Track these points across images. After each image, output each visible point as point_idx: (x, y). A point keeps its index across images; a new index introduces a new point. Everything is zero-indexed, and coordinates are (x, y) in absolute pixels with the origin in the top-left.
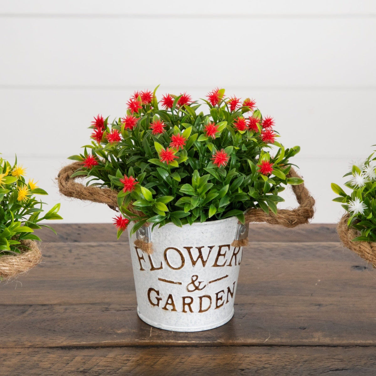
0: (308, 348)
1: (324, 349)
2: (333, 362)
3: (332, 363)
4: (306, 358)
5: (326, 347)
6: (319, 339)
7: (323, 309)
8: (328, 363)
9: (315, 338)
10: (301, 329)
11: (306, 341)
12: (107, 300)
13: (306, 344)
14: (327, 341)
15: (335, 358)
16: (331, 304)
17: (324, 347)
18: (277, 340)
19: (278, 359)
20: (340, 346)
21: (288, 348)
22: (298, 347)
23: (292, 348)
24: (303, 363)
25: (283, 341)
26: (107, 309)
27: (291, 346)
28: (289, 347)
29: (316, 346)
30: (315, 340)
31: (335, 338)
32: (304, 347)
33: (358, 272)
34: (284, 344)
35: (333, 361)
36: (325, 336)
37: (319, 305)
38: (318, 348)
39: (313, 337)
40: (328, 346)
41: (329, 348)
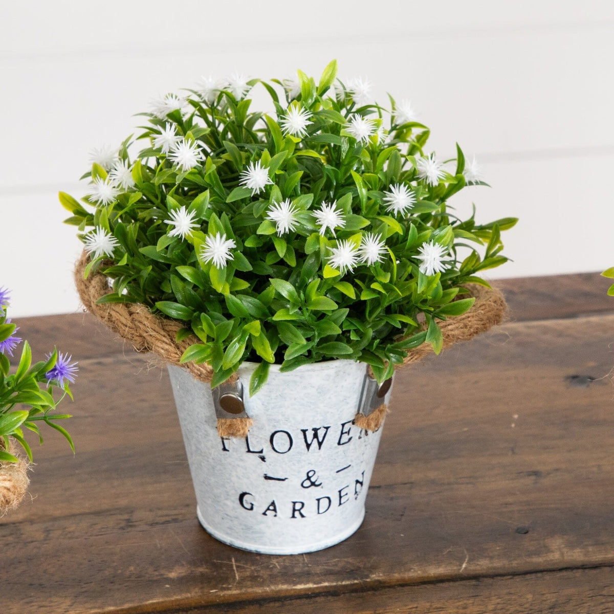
0: (547, 577)
1: (578, 573)
2: (603, 603)
3: (602, 607)
4: (551, 598)
5: (580, 571)
6: (562, 554)
7: (546, 482)
8: (594, 606)
9: (553, 552)
10: (519, 533)
11: (539, 560)
12: (123, 502)
13: (541, 568)
14: (577, 555)
15: (604, 592)
16: (557, 470)
17: (574, 571)
18: (483, 565)
19: (499, 606)
20: (606, 566)
21: (511, 579)
22: (528, 577)
23: (517, 579)
24: (550, 610)
25: (495, 565)
26: (130, 524)
27: (514, 574)
28: (509, 577)
29: (561, 570)
30: (555, 557)
31: (590, 549)
32: (539, 575)
33: (581, 389)
34: (501, 572)
35: (604, 600)
36: (571, 546)
37: (536, 473)
38: (564, 573)
39: (549, 550)
40: (583, 567)
41: (587, 571)
